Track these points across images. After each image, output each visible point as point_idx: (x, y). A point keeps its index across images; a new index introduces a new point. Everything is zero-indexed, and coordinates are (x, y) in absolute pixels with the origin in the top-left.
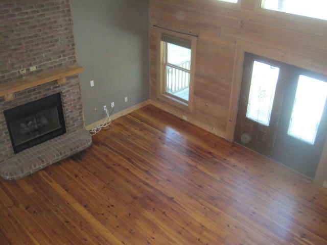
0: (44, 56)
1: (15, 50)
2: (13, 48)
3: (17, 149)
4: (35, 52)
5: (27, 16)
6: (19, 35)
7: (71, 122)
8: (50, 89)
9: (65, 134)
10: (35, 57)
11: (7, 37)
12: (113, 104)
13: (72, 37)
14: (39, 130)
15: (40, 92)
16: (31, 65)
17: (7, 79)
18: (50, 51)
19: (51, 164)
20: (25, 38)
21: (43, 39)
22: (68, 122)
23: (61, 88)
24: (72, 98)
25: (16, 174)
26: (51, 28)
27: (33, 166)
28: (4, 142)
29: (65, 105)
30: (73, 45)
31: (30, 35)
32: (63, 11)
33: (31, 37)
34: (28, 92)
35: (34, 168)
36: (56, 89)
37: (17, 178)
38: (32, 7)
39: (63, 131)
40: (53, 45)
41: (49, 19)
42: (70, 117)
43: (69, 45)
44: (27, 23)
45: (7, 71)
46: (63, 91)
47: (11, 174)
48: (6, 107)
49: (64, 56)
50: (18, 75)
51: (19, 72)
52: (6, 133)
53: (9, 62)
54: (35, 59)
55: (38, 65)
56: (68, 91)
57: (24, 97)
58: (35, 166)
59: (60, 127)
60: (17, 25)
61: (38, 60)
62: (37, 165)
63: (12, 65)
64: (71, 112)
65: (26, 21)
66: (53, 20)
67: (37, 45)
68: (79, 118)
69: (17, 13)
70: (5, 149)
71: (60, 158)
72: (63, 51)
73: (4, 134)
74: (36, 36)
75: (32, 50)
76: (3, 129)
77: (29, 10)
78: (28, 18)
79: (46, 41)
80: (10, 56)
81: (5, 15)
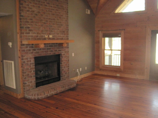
0: (56, 31)
1: (45, 23)
2: (44, 22)
4: (53, 28)
5: (51, 8)
6: (47, 16)
7: (64, 74)
8: (56, 51)
9: (60, 81)
10: (53, 30)
11: (42, 15)
12: (81, 69)
13: (68, 26)
15: (52, 51)
16: (50, 34)
17: (39, 38)
18: (59, 29)
20: (49, 19)
21: (57, 22)
22: (63, 73)
23: (61, 51)
24: (65, 59)
26: (60, 18)
28: (32, 77)
29: (62, 62)
30: (68, 30)
31: (52, 18)
32: (65, 12)
33: (52, 19)
35: (50, 93)
36: (59, 52)
38: (54, 5)
40: (60, 27)
41: (60, 13)
42: (64, 70)
43: (66, 30)
44: (51, 12)
45: (40, 34)
46: (62, 54)
48: (36, 54)
49: (64, 34)
50: (44, 37)
51: (44, 36)
52: (34, 71)
53: (41, 29)
54: (52, 31)
55: (53, 35)
56: (64, 54)
57: (45, 52)
60: (47, 11)
61: (53, 33)
63: (42, 31)
64: (65, 67)
65: (51, 10)
66: (61, 14)
67: (54, 24)
68: (68, 72)
69: (48, 5)
70: (31, 82)
72: (64, 32)
73: (33, 72)
74: (54, 19)
75: (51, 26)
76: (33, 68)
77: (52, 6)
79: (58, 23)
80: (42, 25)
81: (43, 4)
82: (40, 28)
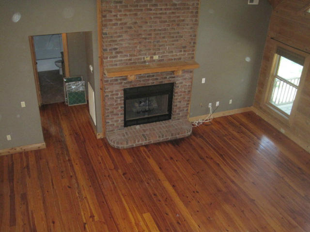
0: (167, 48)
1: (145, 39)
2: (143, 36)
3: (127, 124)
4: (161, 44)
5: (161, 12)
6: (151, 27)
7: (177, 111)
8: (166, 78)
9: (170, 120)
10: (160, 48)
11: (141, 27)
12: (218, 103)
13: (195, 36)
14: (149, 111)
15: (157, 79)
16: (155, 54)
17: (134, 62)
18: (173, 44)
19: (152, 143)
20: (155, 30)
21: (170, 33)
22: (175, 110)
23: (176, 79)
24: (183, 89)
25: (122, 144)
26: (178, 25)
27: (137, 141)
28: (118, 114)
29: (176, 95)
30: (194, 43)
31: (160, 28)
32: (192, 12)
33: (160, 30)
34: (148, 77)
35: (137, 143)
36: (171, 79)
37: (121, 147)
38: (166, 5)
39: (168, 117)
40: (177, 40)
41: (178, 17)
42: (178, 106)
43: (190, 43)
44: (160, 18)
45: (134, 55)
46: (177, 82)
47: (118, 143)
48: (126, 85)
49: (185, 51)
50: (142, 60)
51: (144, 58)
52: (121, 108)
53: (138, 48)
54: (159, 49)
55: (161, 55)
56: (182, 83)
57: (143, 81)
58: (138, 141)
59: (167, 113)
60: (151, 18)
61: (161, 51)
62: (140, 141)
63: (140, 51)
64: (180, 102)
65: (159, 16)
66: (182, 18)
67: (164, 37)
68: (185, 109)
69: (153, 8)
70: (117, 121)
71: (161, 139)
72: (185, 47)
73: (120, 108)
74: (165, 30)
75: (158, 42)
76: (120, 104)
77: (163, 7)
78: (161, 14)
79: (172, 35)
80: (140, 43)
81: (144, 8)
82: (136, 47)
